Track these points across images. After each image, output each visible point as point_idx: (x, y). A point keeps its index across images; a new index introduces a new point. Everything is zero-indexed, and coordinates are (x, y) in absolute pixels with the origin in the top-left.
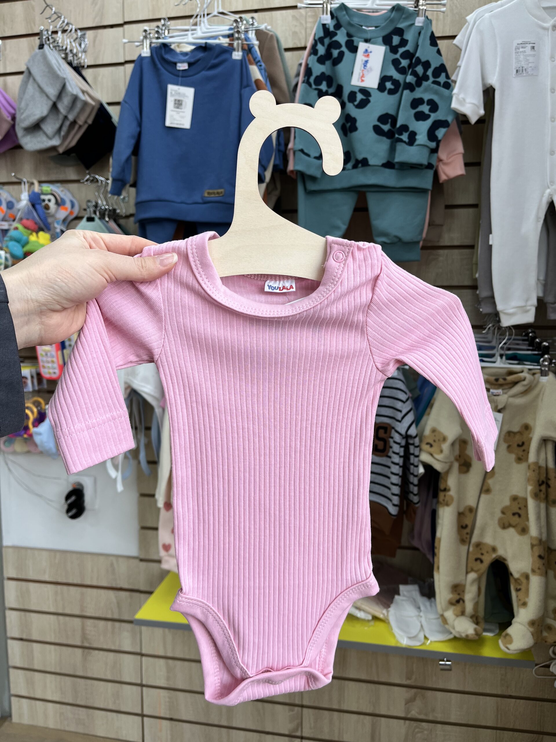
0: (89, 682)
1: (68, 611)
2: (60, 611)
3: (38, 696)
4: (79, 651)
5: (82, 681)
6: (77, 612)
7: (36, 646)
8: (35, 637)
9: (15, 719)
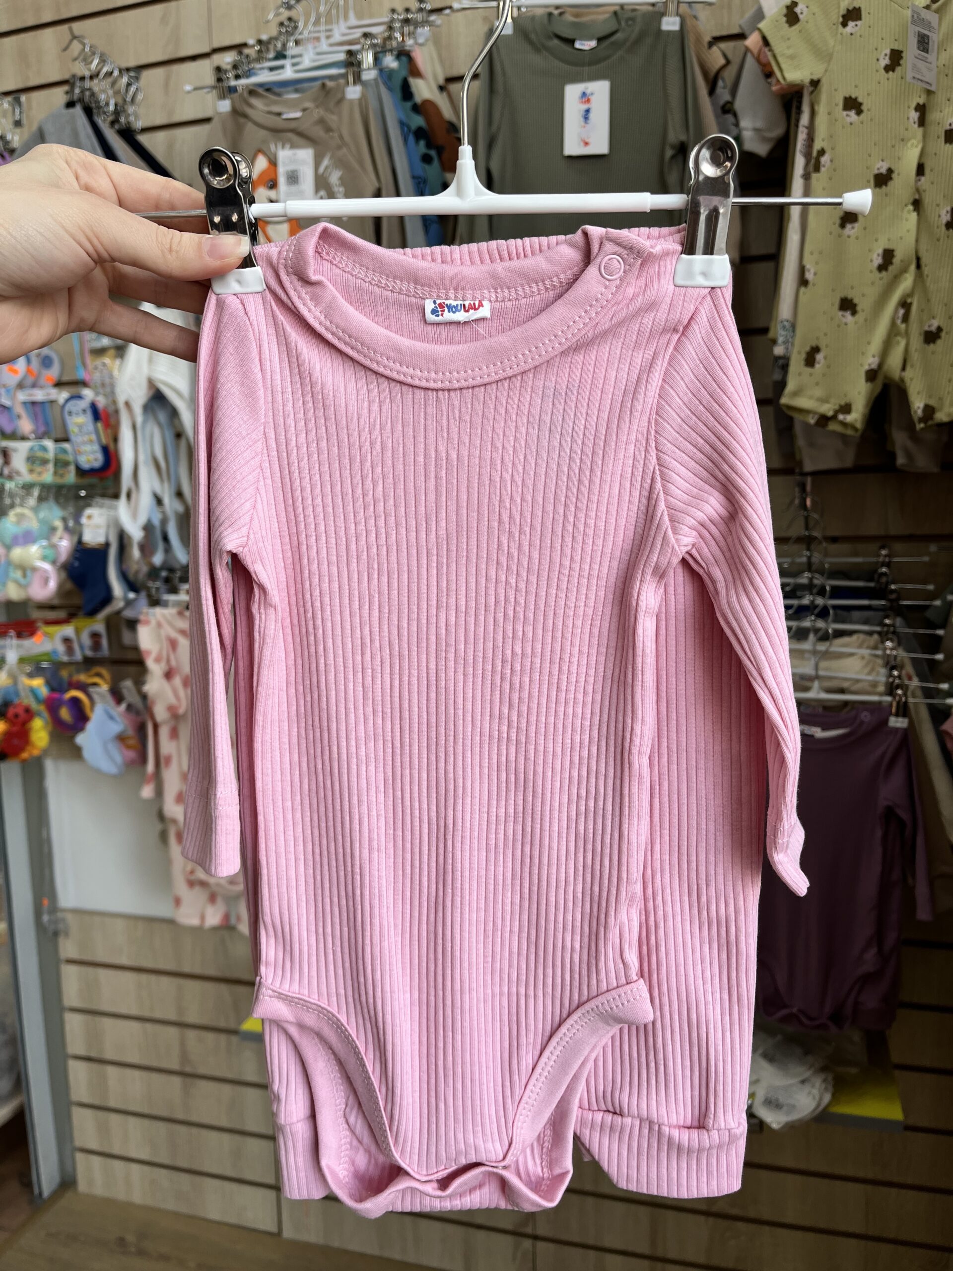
1: (158, 1015)
2: (147, 1014)
4: (176, 1081)
5: (183, 1129)
6: (172, 1016)
7: (111, 1070)
8: (109, 1055)
9: (82, 1187)
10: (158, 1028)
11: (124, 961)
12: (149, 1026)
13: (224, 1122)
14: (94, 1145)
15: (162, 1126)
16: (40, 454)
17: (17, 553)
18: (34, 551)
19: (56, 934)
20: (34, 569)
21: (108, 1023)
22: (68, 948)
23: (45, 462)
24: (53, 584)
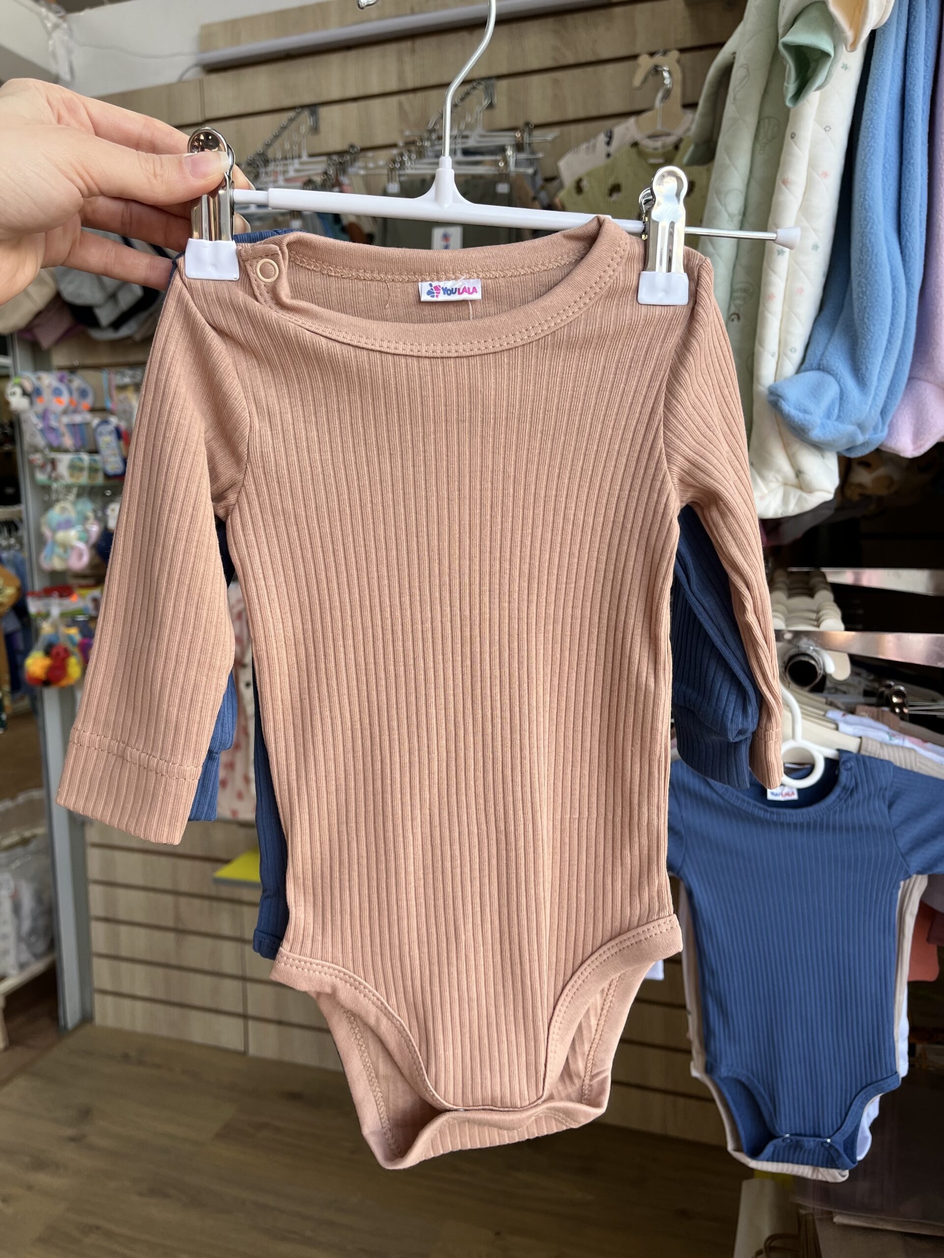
0: (185, 974)
1: (159, 885)
2: (150, 885)
3: (125, 990)
4: (171, 936)
5: (175, 973)
6: (169, 886)
7: (123, 929)
8: (122, 915)
9: (98, 1020)
12: (152, 895)
13: (207, 966)
14: (108, 987)
15: (160, 971)
16: (78, 463)
17: (61, 535)
18: (72, 535)
19: (83, 824)
20: (73, 548)
21: (121, 892)
22: (92, 835)
23: (81, 469)
24: (86, 559)
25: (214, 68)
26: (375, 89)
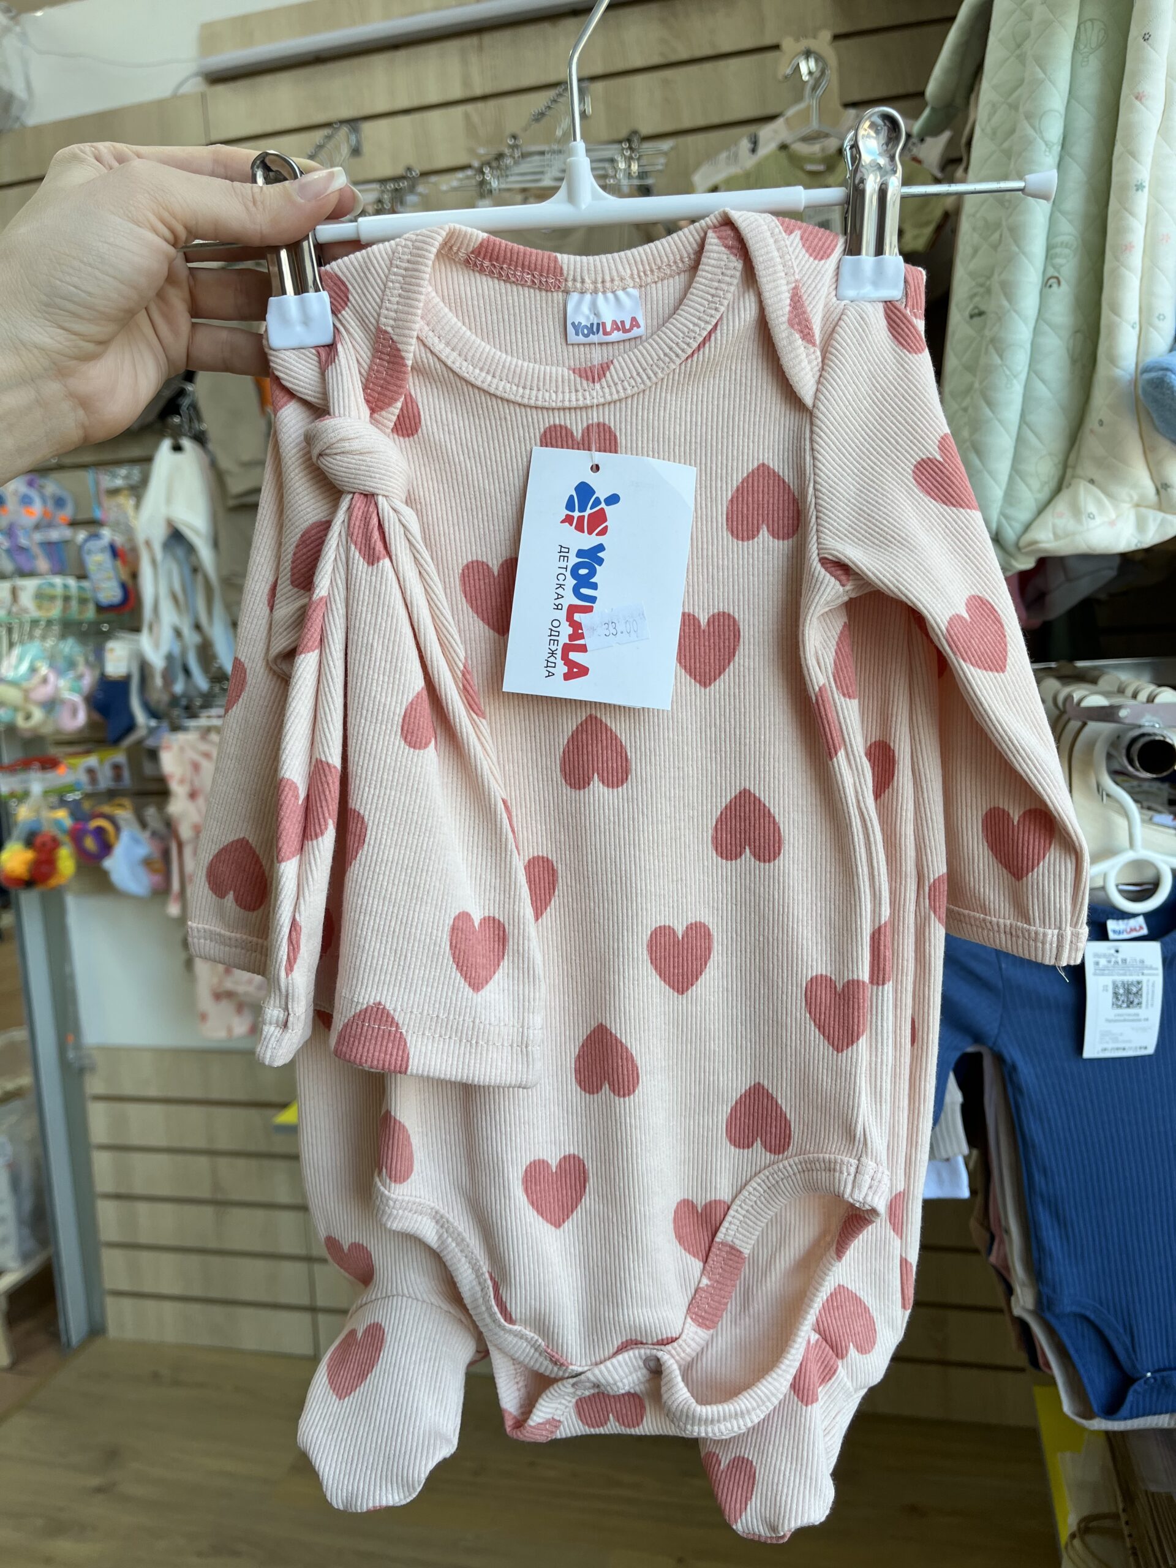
0: (231, 1259)
1: (188, 1144)
3: (147, 1289)
4: (208, 1211)
5: (217, 1260)
6: (202, 1144)
7: (142, 1207)
8: (139, 1189)
9: (112, 1332)
10: (189, 1158)
11: (153, 1092)
12: (179, 1158)
13: (258, 1247)
14: (124, 1286)
15: (195, 1260)
16: (49, 590)
19: (82, 1071)
21: (137, 1158)
22: (95, 1085)
23: (51, 598)
25: (219, 78)
26: (433, 98)
